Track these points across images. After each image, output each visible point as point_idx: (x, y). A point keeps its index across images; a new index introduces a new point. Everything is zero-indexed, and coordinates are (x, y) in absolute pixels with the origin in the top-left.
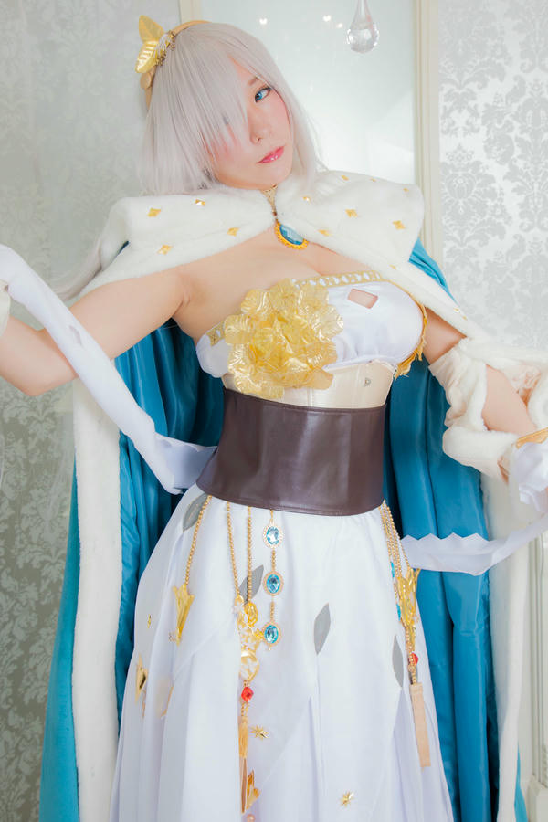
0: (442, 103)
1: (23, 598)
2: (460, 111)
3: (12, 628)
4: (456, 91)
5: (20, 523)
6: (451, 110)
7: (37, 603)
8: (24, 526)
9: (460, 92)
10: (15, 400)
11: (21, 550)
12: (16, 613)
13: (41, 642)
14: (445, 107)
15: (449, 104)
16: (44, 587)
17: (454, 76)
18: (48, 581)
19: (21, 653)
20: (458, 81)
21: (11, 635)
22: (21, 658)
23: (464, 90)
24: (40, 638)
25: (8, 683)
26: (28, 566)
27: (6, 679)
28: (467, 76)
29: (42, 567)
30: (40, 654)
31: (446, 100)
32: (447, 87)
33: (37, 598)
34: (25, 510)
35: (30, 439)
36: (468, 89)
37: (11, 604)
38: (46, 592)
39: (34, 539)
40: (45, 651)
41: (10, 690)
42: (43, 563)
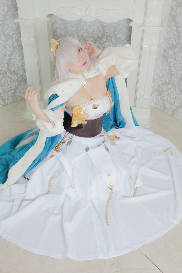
1: (13, 78)
3: (11, 85)
5: (11, 60)
7: (17, 80)
8: (12, 61)
10: (9, 29)
11: (12, 67)
12: (11, 82)
13: (19, 89)
16: (19, 76)
18: (20, 75)
19: (14, 91)
21: (11, 87)
22: (14, 93)
24: (19, 88)
25: (11, 98)
26: (14, 71)
27: (10, 97)
29: (18, 71)
30: (19, 92)
33: (17, 79)
34: (12, 57)
35: (13, 39)
37: (10, 80)
38: (19, 77)
39: (15, 64)
40: (20, 91)
41: (12, 100)
42: (18, 70)
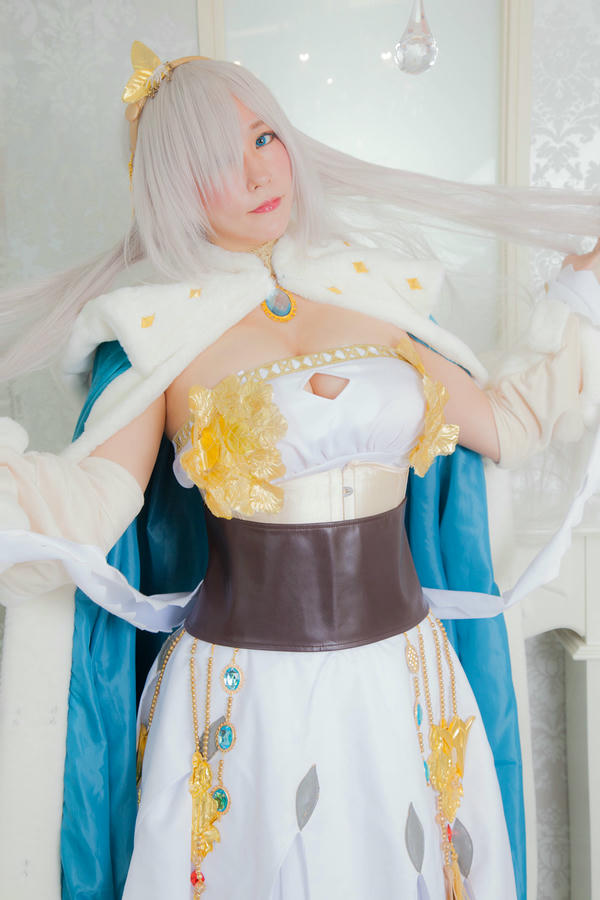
0: (534, 160)
2: (557, 171)
4: (553, 144)
6: (546, 168)
9: (558, 146)
14: (538, 165)
15: (543, 162)
17: (550, 126)
20: (555, 132)
23: (563, 144)
28: (567, 126)
31: (539, 156)
32: (541, 140)
36: (568, 143)
